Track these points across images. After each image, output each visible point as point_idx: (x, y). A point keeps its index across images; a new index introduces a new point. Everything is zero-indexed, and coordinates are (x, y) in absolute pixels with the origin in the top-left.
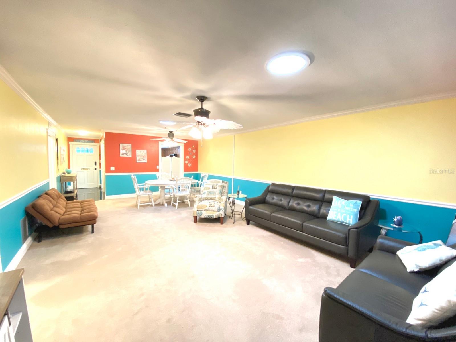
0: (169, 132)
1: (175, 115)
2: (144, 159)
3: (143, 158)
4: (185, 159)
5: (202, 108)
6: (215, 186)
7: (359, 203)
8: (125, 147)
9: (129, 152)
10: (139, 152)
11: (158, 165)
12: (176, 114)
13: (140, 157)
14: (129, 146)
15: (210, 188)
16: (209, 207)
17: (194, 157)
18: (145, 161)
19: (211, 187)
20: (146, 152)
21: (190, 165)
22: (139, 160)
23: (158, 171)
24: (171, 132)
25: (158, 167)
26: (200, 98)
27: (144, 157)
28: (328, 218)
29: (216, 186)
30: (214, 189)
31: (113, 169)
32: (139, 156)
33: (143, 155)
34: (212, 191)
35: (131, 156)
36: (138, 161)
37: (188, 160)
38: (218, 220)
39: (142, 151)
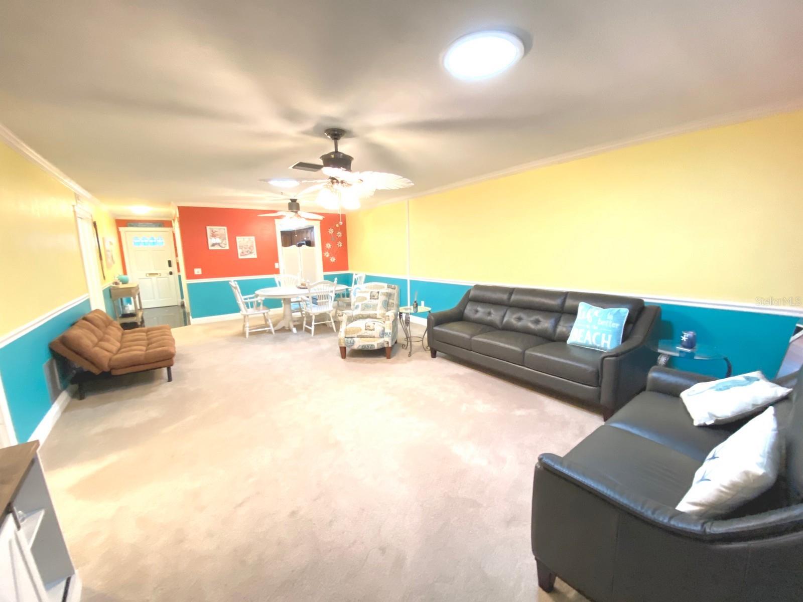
0: (291, 202)
1: (293, 168)
2: (251, 253)
3: (250, 250)
4: (324, 249)
5: (336, 152)
6: (375, 293)
7: (625, 312)
8: (215, 231)
9: (223, 240)
10: (240, 240)
11: (277, 260)
12: (295, 166)
13: (244, 249)
14: (223, 230)
15: (366, 299)
16: (366, 331)
17: (340, 244)
18: (254, 255)
19: (369, 297)
20: (253, 239)
21: (333, 260)
22: (243, 254)
23: (277, 271)
24: (294, 201)
25: (277, 265)
26: (332, 133)
27: (251, 248)
28: (569, 341)
29: (377, 295)
30: (373, 300)
31: (198, 271)
32: (241, 247)
33: (249, 245)
34: (370, 303)
35: (227, 247)
36: (241, 256)
37: (329, 251)
38: (382, 352)
39: (246, 238)
